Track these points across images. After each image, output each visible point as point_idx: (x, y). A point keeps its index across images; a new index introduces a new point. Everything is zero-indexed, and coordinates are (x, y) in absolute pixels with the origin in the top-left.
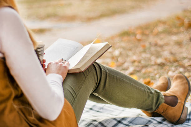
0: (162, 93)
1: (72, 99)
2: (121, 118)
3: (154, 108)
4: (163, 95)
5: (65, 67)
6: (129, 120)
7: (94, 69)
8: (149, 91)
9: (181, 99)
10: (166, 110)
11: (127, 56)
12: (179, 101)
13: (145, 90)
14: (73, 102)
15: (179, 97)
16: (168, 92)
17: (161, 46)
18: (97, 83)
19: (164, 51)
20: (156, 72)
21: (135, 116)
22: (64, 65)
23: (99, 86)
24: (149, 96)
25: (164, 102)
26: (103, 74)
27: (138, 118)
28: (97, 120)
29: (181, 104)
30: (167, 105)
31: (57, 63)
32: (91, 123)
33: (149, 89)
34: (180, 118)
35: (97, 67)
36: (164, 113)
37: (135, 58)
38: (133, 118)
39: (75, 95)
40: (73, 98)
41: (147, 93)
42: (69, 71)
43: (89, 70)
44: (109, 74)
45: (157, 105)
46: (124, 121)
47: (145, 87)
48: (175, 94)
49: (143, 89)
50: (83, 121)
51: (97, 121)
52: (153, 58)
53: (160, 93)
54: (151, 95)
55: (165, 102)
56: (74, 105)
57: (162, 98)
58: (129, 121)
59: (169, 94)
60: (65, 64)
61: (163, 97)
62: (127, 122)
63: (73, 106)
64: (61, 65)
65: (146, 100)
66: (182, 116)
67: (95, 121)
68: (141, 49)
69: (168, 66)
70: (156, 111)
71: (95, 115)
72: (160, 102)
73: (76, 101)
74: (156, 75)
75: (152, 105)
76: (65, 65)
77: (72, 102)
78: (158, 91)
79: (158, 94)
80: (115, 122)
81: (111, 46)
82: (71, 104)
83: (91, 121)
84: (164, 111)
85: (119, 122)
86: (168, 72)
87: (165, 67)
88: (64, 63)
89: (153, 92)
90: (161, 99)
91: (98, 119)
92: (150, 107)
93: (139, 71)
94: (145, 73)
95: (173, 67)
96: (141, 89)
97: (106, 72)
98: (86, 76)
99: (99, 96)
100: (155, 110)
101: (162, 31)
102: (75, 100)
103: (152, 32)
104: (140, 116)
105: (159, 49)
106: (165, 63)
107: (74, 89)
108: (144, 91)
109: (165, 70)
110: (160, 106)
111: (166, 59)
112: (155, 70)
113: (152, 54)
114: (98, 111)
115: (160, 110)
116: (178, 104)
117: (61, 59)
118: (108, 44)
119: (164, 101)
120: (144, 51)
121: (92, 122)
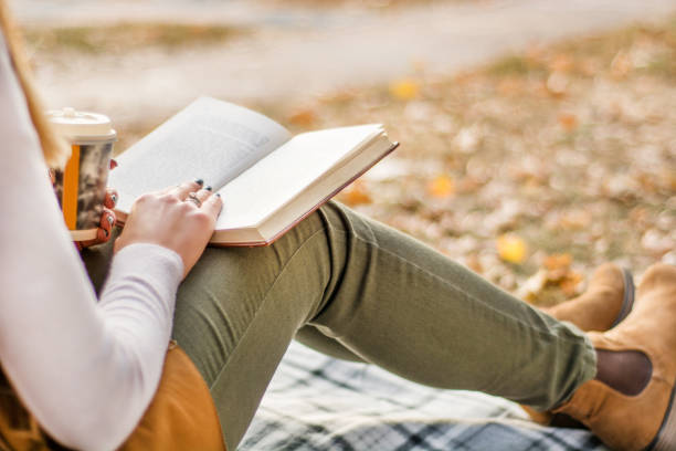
0: (592, 337)
1: (214, 354)
2: (423, 426)
3: (553, 397)
4: (593, 346)
5: (201, 219)
6: (454, 433)
7: (320, 233)
8: (536, 328)
9: (662, 365)
10: (601, 408)
11: (504, 154)
12: (656, 373)
13: (520, 325)
14: (214, 365)
15: (658, 358)
16: (615, 337)
17: (634, 126)
18: (327, 289)
19: (641, 144)
20: (597, 229)
21: (483, 420)
22: (197, 211)
23: (337, 301)
24: (536, 347)
25: (594, 375)
26: (357, 250)
27: (489, 429)
28: (329, 427)
29: (660, 385)
30: (605, 388)
31: (170, 201)
32: (304, 437)
33: (538, 320)
34: (656, 440)
35: (335, 225)
36: (593, 419)
37: (529, 165)
38: (470, 428)
39: (229, 340)
40: (216, 349)
41: (528, 336)
42: (215, 234)
43: (301, 235)
44: (380, 253)
45: (568, 384)
46: (437, 438)
47: (522, 312)
48: (641, 343)
49: (515, 319)
50: (274, 426)
51: (327, 432)
52: (597, 172)
53: (581, 339)
54: (544, 344)
55: (601, 377)
56: (218, 378)
57: (588, 360)
58: (453, 441)
59: (617, 343)
60: (205, 204)
61: (594, 353)
62: (447, 441)
63: (214, 384)
64: (186, 209)
65: (523, 365)
66: (662, 434)
67: (319, 429)
68: (557, 130)
69: (648, 205)
70: (560, 410)
71: (325, 401)
72: (579, 374)
73: (229, 361)
74: (596, 239)
75: (546, 383)
76: (204, 209)
77: (211, 367)
78: (576, 331)
79: (572, 342)
80: (400, 440)
81: (395, 143)
82: (205, 375)
83: (306, 428)
84: (592, 411)
85: (416, 440)
86: (642, 234)
87: (633, 212)
88: (199, 202)
89: (554, 332)
90: (584, 363)
91: (331, 422)
92: (539, 392)
93: (536, 221)
94: (556, 233)
95: (663, 212)
96: (505, 317)
97: (369, 246)
98: (282, 259)
99: (338, 339)
100: (558, 405)
101: (644, 65)
102: (224, 359)
103: (607, 66)
104: (501, 419)
105: (623, 135)
106: (639, 195)
107: (225, 314)
108: (517, 328)
109: (633, 223)
110: (579, 391)
111: (643, 180)
112: (594, 219)
113: (594, 155)
114: (343, 385)
115: (579, 406)
116: (651, 383)
117: (194, 180)
118: (385, 134)
119: (595, 370)
120: (569, 142)
121: (309, 435)
